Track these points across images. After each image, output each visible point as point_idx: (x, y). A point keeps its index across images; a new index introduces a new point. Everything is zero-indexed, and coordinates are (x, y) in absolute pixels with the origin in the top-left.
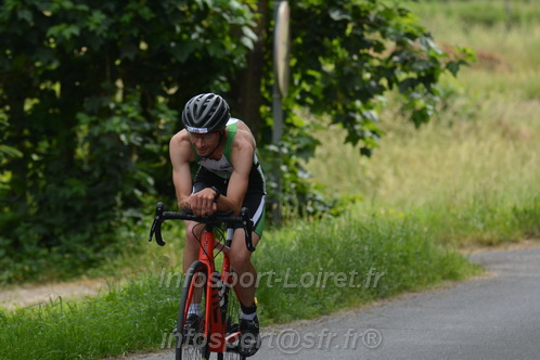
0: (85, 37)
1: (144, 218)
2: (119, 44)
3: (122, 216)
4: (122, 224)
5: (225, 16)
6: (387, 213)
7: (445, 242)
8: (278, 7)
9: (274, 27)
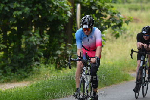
0: (24, 14)
1: (40, 64)
2: (33, 16)
3: (34, 64)
4: (34, 66)
5: (63, 8)
6: (108, 63)
7: (124, 70)
8: (77, 5)
9: (76, 11)
